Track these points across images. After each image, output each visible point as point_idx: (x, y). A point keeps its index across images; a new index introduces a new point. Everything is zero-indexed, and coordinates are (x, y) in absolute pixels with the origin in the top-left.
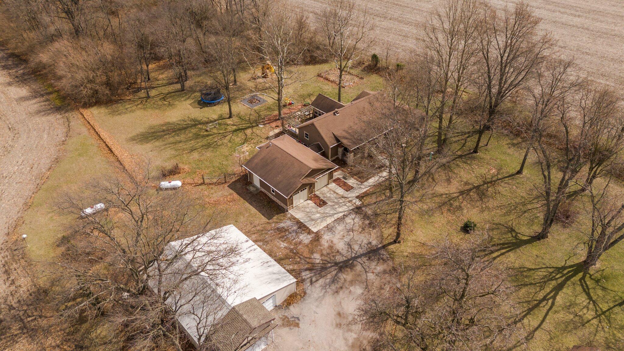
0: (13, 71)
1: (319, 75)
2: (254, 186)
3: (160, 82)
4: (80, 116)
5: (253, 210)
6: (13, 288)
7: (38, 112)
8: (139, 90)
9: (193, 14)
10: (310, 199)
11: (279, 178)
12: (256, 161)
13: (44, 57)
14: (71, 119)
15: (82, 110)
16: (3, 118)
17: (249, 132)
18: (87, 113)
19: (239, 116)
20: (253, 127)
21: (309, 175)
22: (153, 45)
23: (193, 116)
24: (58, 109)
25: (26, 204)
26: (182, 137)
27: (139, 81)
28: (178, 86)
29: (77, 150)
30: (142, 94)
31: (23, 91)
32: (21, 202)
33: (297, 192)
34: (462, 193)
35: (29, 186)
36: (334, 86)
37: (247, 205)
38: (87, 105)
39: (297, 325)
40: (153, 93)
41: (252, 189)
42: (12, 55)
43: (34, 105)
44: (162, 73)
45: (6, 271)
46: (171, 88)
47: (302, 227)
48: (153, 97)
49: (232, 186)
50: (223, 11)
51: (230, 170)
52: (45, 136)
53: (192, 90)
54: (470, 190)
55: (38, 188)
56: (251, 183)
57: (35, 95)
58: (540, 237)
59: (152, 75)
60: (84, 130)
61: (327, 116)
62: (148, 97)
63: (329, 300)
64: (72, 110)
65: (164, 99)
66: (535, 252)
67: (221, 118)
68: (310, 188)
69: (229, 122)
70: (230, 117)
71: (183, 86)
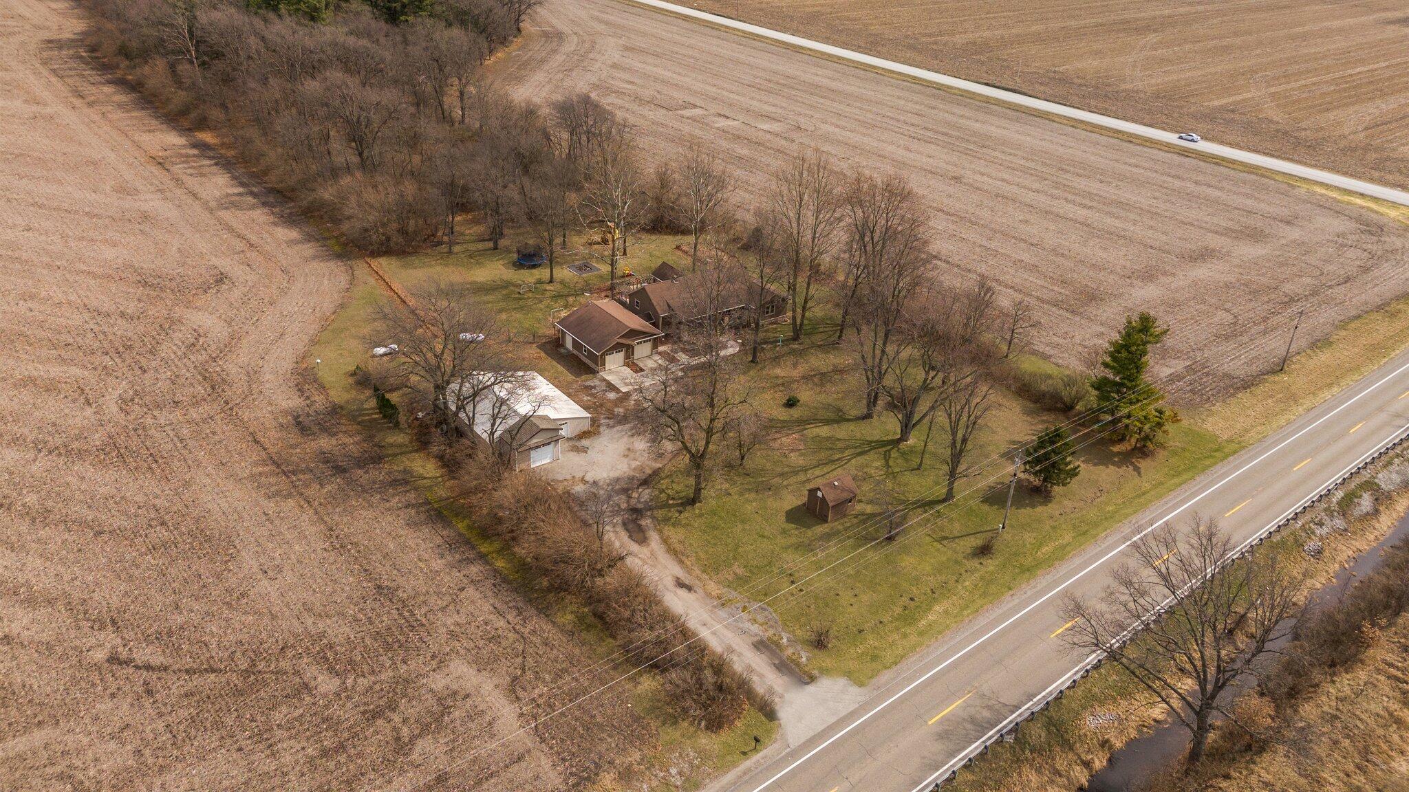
0: (276, 210)
1: (678, 248)
2: (567, 349)
3: (467, 238)
4: (365, 265)
5: (560, 368)
6: (308, 402)
7: (315, 257)
8: (440, 243)
9: (519, 156)
10: (627, 365)
11: (594, 335)
12: (571, 319)
13: (327, 193)
14: (355, 267)
15: (368, 260)
16: (273, 259)
17: (571, 299)
18: (375, 263)
19: (562, 282)
20: (577, 295)
21: (627, 336)
22: (465, 189)
23: (504, 277)
24: (339, 256)
25: (311, 340)
26: (490, 298)
27: (440, 234)
28: (491, 244)
29: (363, 298)
30: (444, 249)
31: (294, 234)
32: (306, 339)
33: (611, 351)
34: (803, 377)
35: (313, 326)
36: (689, 258)
37: (555, 363)
38: (376, 254)
39: (586, 452)
40: (456, 249)
41: (563, 351)
42: (272, 191)
43: (309, 249)
44: (470, 229)
45: (299, 390)
46: (481, 246)
47: (611, 387)
48: (457, 254)
49: (542, 347)
50: (564, 156)
51: (541, 332)
52: (326, 282)
53: (508, 250)
54: (814, 376)
55: (323, 329)
56: (563, 346)
57: (309, 238)
58: (868, 416)
59: (456, 229)
60: (372, 281)
61: (663, 284)
62: (450, 252)
63: (625, 439)
64: (356, 258)
65: (471, 257)
66: (852, 428)
67: (540, 282)
68: (627, 351)
69: (548, 287)
70: (551, 281)
71: (496, 243)
